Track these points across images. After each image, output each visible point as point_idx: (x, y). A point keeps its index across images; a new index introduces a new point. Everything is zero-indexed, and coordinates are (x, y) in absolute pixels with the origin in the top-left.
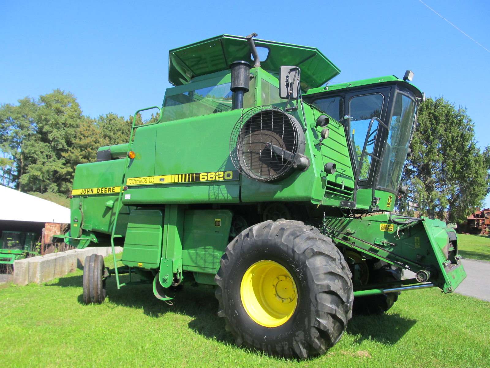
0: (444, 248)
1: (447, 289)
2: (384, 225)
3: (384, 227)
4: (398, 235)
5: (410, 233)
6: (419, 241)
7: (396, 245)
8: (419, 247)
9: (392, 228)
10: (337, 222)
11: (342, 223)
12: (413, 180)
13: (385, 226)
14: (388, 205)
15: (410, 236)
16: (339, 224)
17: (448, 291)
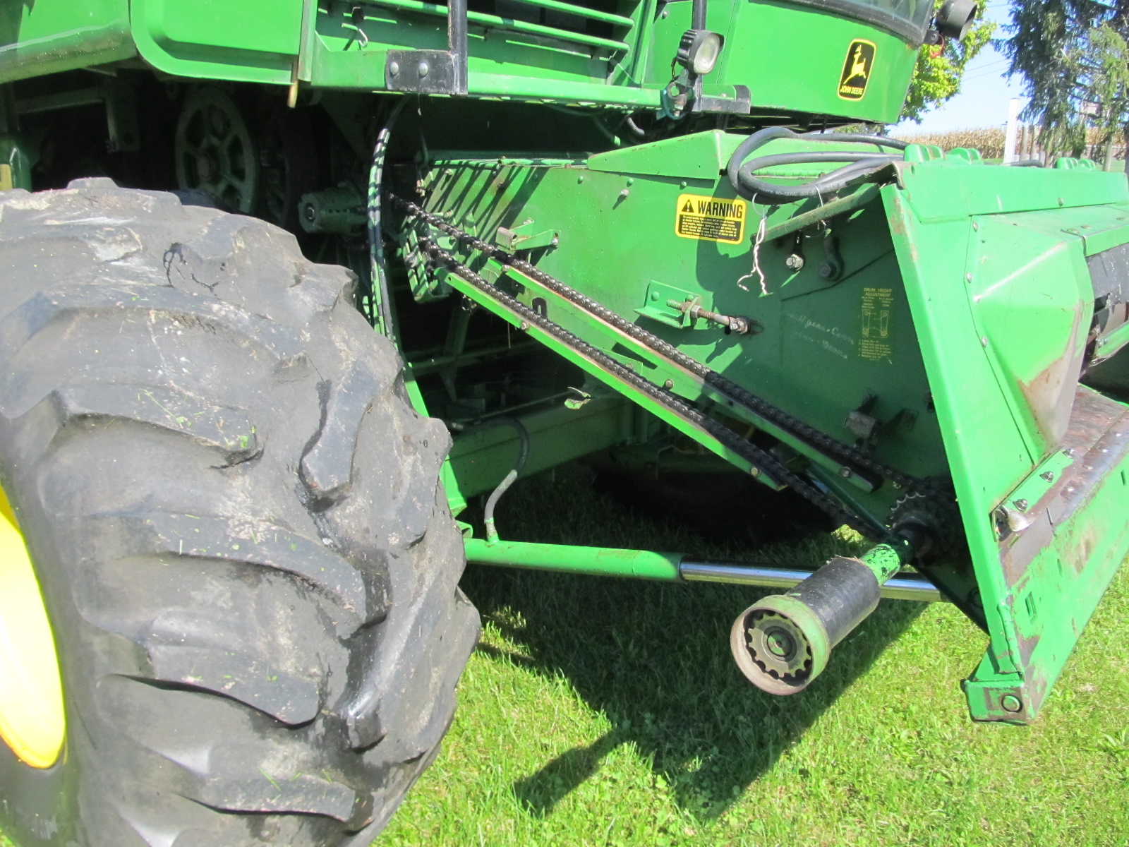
0: (1046, 375)
1: (994, 697)
2: (698, 199)
3: (696, 213)
4: (756, 268)
5: (838, 256)
6: (885, 314)
7: (753, 328)
8: (885, 351)
9: (738, 225)
10: (479, 184)
11: (502, 189)
12: (1094, 35)
13: (701, 209)
14: (847, 89)
15: (836, 276)
16: (488, 198)
17: (1000, 713)
